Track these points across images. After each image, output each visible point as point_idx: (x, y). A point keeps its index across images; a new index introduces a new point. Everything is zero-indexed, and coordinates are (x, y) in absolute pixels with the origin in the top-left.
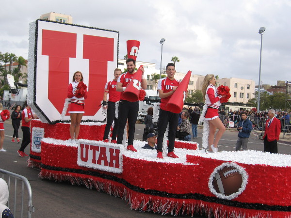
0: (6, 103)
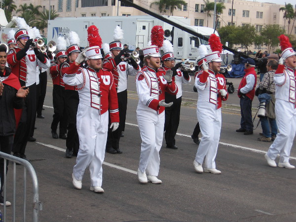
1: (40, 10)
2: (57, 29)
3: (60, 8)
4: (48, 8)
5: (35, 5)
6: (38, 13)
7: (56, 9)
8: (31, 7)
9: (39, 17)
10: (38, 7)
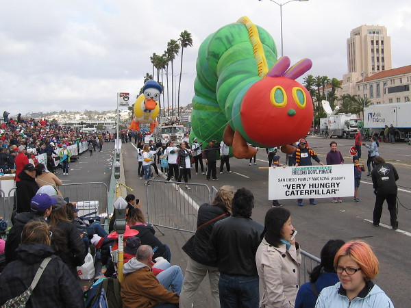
0: (323, 131)
1: (356, 98)
2: (371, 114)
3: (372, 95)
4: (362, 96)
5: (352, 95)
6: (355, 101)
7: (368, 96)
8: (349, 96)
9: (356, 103)
10: (354, 96)
